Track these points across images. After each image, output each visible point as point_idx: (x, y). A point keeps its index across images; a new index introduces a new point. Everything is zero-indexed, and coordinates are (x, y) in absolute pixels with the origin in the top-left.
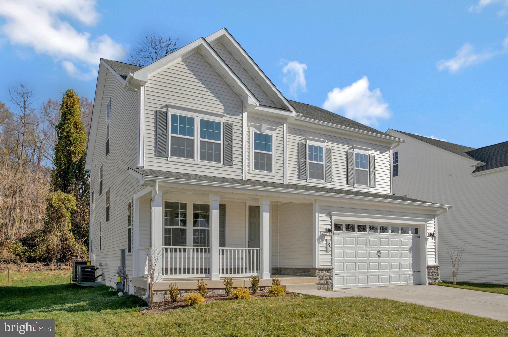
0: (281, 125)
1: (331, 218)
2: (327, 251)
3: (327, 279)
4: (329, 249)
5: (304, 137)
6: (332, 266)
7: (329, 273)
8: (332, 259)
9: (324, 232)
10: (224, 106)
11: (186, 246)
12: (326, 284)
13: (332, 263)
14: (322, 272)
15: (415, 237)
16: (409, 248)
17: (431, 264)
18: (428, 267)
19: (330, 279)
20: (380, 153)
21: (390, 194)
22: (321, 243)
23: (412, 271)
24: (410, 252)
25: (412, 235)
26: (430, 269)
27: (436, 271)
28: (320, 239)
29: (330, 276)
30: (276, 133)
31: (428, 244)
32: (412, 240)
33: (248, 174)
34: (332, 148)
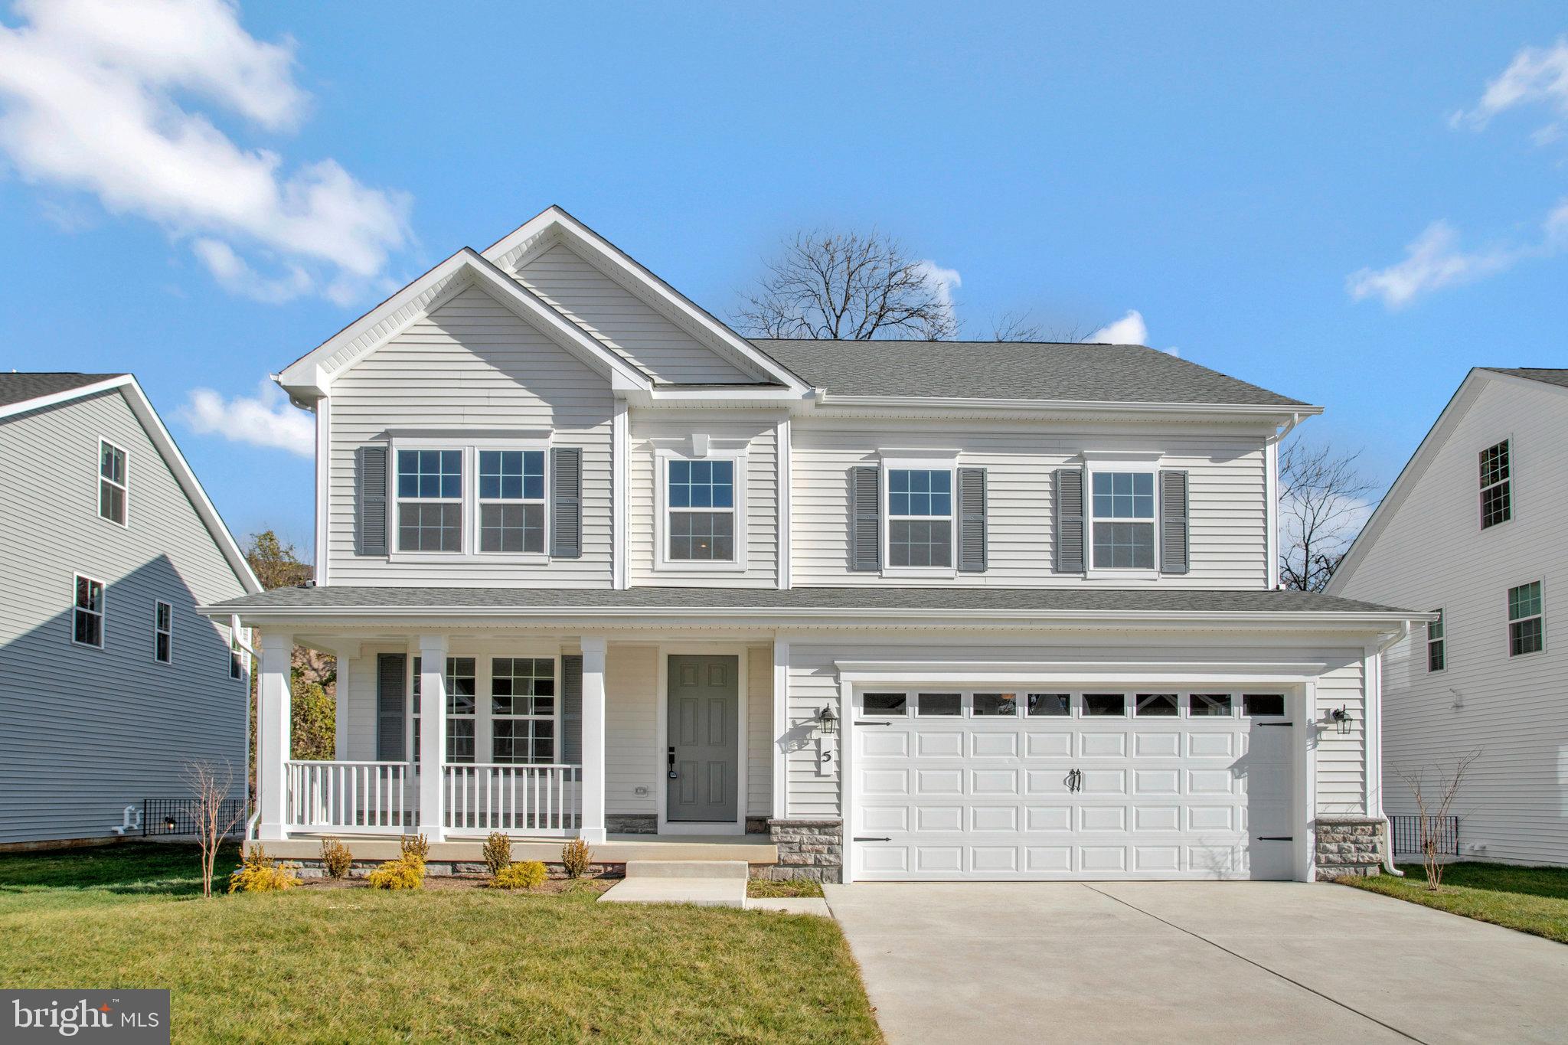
0: (768, 428)
1: (837, 679)
2: (818, 774)
3: (818, 852)
4: (829, 768)
5: (873, 451)
6: (839, 815)
7: (826, 834)
8: (839, 796)
9: (810, 720)
10: (554, 407)
11: (472, 760)
12: (815, 865)
13: (839, 806)
14: (794, 832)
15: (1264, 724)
16: (1234, 760)
17: (1335, 812)
18: (1319, 823)
19: (830, 851)
20: (1212, 460)
21: (1263, 589)
22: (795, 750)
23: (1247, 835)
24: (1237, 775)
25: (1249, 717)
26: (1326, 832)
27: (1366, 839)
28: (790, 739)
29: (831, 843)
30: (747, 454)
31: (1321, 746)
32: (1247, 736)
33: (649, 574)
34: (990, 469)
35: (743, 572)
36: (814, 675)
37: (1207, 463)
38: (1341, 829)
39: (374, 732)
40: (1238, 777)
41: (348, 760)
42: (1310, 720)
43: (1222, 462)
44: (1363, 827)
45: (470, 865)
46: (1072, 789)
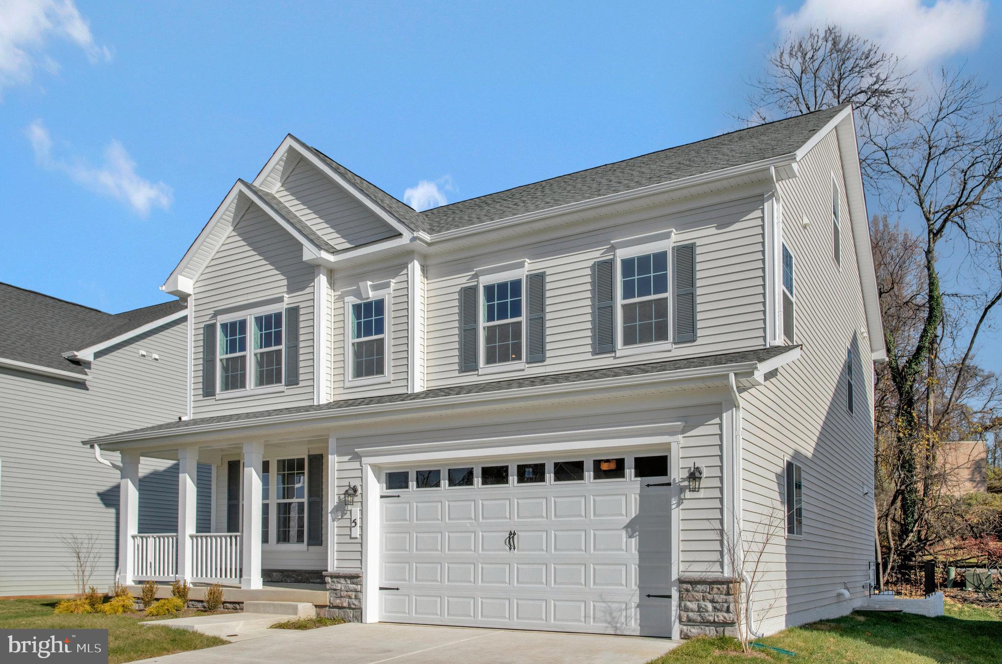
1: (360, 464)
2: (350, 537)
3: (350, 598)
4: (356, 533)
5: (473, 273)
6: (361, 569)
7: (353, 584)
8: (361, 555)
10: (288, 279)
12: (349, 608)
13: (361, 563)
14: (338, 583)
15: (651, 485)
16: (627, 520)
17: (697, 571)
18: (681, 581)
19: (356, 598)
20: (718, 228)
21: (762, 347)
22: (339, 519)
23: (638, 592)
24: (630, 534)
25: (639, 479)
26: (687, 590)
27: (721, 598)
28: (337, 511)
29: (356, 591)
30: (391, 291)
31: (686, 504)
32: (638, 497)
33: (342, 391)
34: (548, 271)
35: (390, 383)
36: (350, 460)
37: (714, 231)
38: (699, 587)
39: (226, 512)
40: (631, 537)
41: (216, 532)
42: (674, 479)
43: (725, 228)
44: (719, 586)
45: (193, 603)
46: (510, 549)
